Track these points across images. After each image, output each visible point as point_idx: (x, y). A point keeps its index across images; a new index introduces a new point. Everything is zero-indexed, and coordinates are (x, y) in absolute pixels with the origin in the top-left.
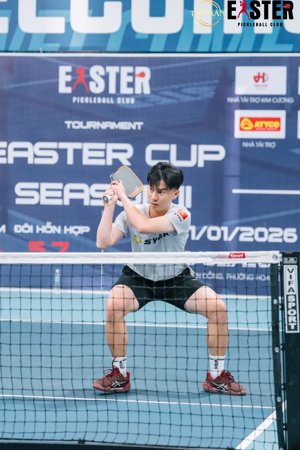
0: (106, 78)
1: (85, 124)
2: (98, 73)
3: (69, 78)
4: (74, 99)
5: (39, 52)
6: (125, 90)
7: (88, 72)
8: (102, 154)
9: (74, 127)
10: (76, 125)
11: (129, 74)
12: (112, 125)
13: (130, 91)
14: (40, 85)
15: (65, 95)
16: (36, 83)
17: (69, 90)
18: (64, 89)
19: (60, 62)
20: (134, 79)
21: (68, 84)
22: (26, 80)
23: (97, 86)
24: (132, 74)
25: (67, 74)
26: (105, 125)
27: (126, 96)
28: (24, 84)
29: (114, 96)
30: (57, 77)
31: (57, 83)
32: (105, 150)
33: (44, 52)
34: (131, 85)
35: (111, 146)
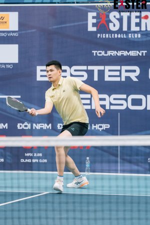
0: (120, 20)
1: (106, 53)
2: (115, 17)
3: (95, 21)
4: (99, 35)
5: (74, 3)
6: (134, 28)
7: (108, 16)
8: (118, 73)
9: (98, 55)
10: (100, 53)
11: (137, 17)
12: (125, 53)
13: (138, 29)
14: (74, 26)
15: (92, 32)
16: (72, 24)
17: (95, 29)
18: (91, 28)
19: (89, 10)
20: (140, 21)
21: (94, 25)
22: (65, 23)
23: (114, 26)
24: (139, 17)
25: (93, 18)
26: (120, 53)
27: (135, 32)
28: (63, 26)
29: (126, 33)
30: (87, 20)
31: (87, 24)
32: (120, 71)
33: (77, 3)
34: (138, 24)
35: (124, 68)
